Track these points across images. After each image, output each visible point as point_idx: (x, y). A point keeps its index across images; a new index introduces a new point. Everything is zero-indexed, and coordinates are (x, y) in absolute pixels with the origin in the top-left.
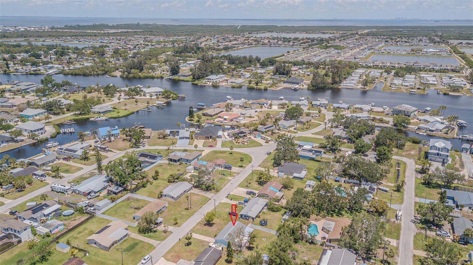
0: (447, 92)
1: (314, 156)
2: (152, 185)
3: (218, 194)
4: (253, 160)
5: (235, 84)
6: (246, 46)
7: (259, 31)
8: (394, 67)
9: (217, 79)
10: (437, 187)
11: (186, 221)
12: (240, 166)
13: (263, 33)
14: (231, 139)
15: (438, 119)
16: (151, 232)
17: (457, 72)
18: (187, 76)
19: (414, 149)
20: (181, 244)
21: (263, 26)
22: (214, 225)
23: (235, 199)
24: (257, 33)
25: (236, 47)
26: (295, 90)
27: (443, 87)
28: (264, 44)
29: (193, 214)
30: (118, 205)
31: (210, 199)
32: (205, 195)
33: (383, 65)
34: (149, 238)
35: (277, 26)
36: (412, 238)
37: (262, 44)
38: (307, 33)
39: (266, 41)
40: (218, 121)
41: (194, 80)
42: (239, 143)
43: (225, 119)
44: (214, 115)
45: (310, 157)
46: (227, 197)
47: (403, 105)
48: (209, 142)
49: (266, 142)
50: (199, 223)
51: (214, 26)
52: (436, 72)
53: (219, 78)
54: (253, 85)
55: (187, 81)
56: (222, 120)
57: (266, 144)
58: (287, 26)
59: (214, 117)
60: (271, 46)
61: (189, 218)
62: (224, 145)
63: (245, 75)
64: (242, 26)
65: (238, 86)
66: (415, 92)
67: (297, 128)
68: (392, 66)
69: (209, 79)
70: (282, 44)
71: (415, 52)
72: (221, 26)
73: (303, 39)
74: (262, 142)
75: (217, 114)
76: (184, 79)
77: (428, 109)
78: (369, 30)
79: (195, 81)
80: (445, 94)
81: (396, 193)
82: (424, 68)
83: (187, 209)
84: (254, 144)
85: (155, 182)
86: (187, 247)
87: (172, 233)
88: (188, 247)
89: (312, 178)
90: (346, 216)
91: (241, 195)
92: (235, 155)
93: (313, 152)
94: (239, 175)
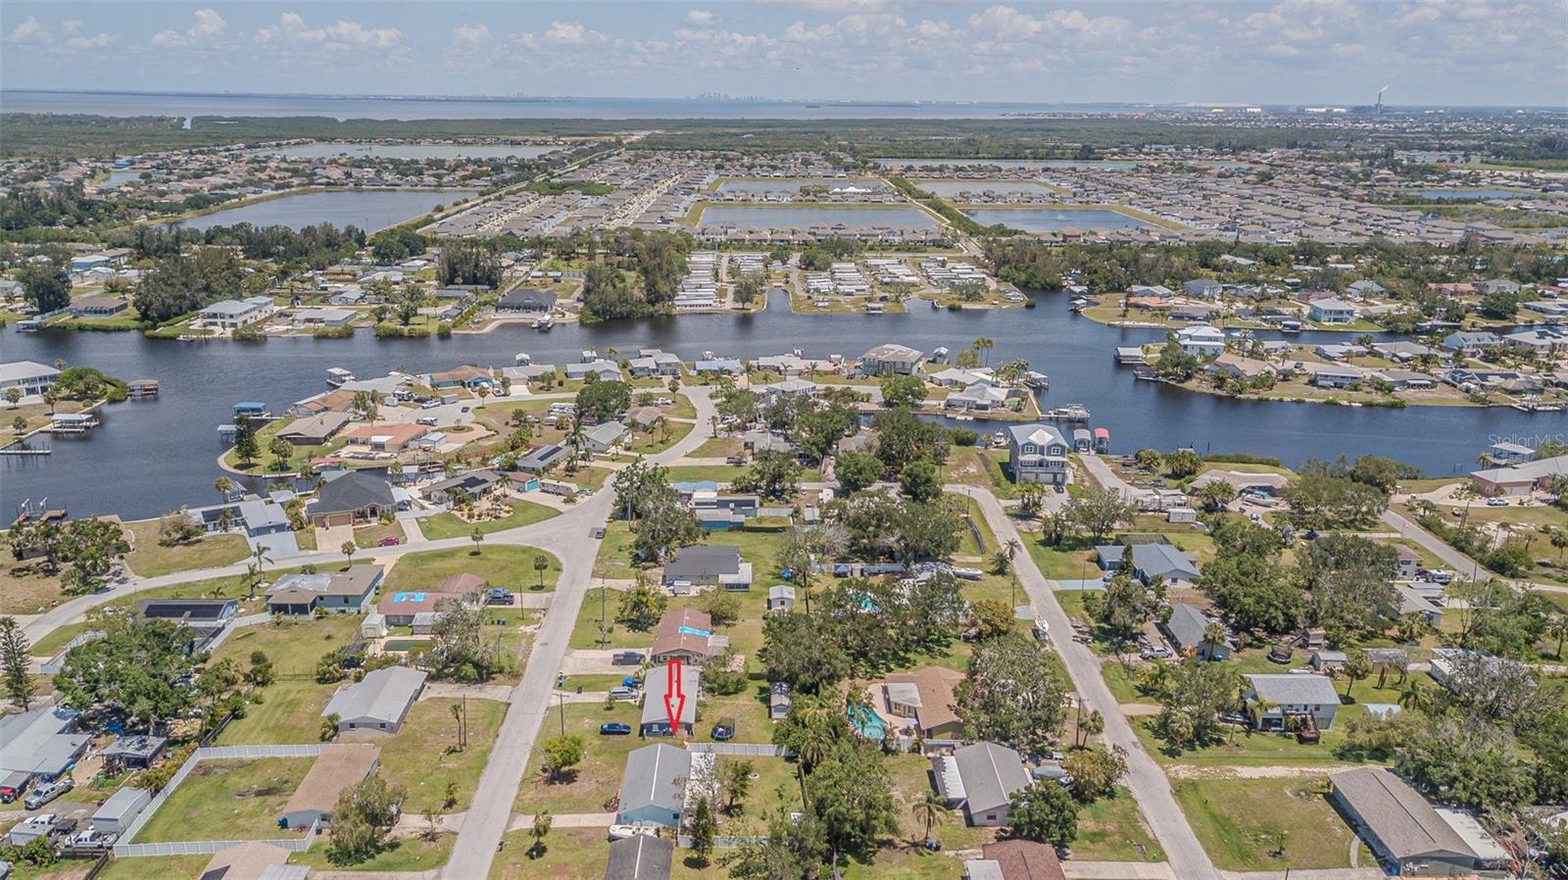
0: (957, 303)
1: (741, 518)
2: (263, 707)
3: (523, 683)
4: (562, 560)
5: (322, 325)
6: (269, 192)
7: (282, 137)
8: (788, 241)
9: (246, 312)
10: (1077, 546)
11: (477, 788)
12: (533, 588)
13: (298, 143)
14: (442, 508)
15: (979, 374)
16: (379, 850)
17: (946, 247)
18: (111, 312)
19: (969, 459)
20: (512, 859)
21: (282, 119)
22: (580, 775)
23: (588, 686)
24: (278, 145)
25: (234, 197)
26: (544, 329)
27: (939, 291)
28: (333, 184)
29: (483, 760)
30: (179, 800)
31: (509, 705)
32: (482, 695)
33: (754, 236)
34: (390, 870)
35: (335, 120)
36: (1100, 680)
37: (328, 184)
38: (456, 143)
39: (337, 174)
40: (353, 457)
41: (148, 323)
42: (480, 516)
43: (379, 447)
44: (325, 439)
45: (730, 523)
46: (561, 685)
47: (886, 346)
48: (370, 530)
49: (565, 502)
50: (523, 781)
51: (82, 121)
52: (898, 250)
53: (254, 309)
54: (392, 324)
55: (119, 330)
56: (366, 449)
57: (569, 506)
58: (373, 121)
59: (329, 444)
60: (362, 191)
61: (479, 774)
62: (428, 529)
63: (342, 293)
64: (196, 121)
65: (339, 332)
66: (879, 309)
67: (635, 446)
68: (782, 241)
69: (215, 316)
70: (399, 182)
71: (812, 197)
72: (116, 121)
73: (459, 165)
74: (555, 502)
75: (333, 433)
76: (105, 324)
77: (944, 350)
78: (648, 133)
79: (155, 327)
80: (952, 309)
81: (999, 578)
82: (865, 241)
83: (451, 751)
84: (532, 512)
85: (268, 693)
86: (537, 860)
87: (456, 834)
88: (540, 859)
89: (769, 578)
90: (922, 664)
91: (598, 672)
92: (494, 557)
93: (732, 505)
94: (552, 613)
